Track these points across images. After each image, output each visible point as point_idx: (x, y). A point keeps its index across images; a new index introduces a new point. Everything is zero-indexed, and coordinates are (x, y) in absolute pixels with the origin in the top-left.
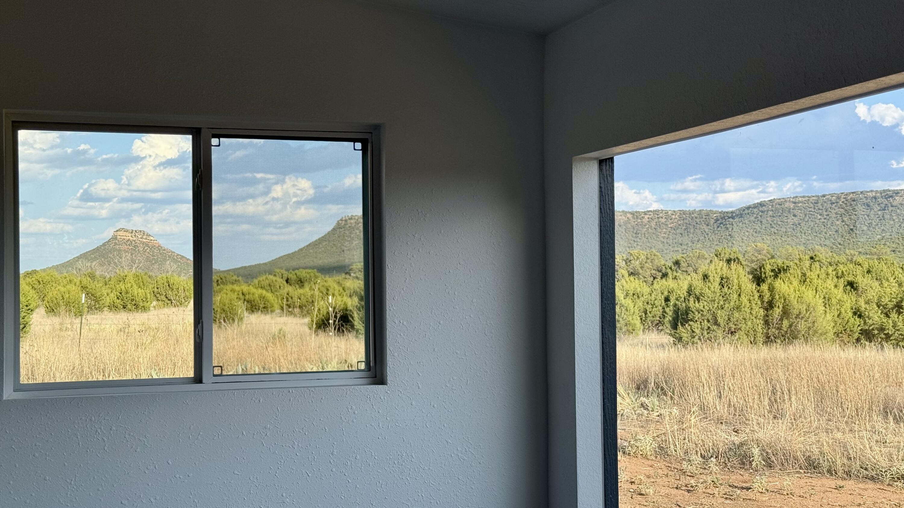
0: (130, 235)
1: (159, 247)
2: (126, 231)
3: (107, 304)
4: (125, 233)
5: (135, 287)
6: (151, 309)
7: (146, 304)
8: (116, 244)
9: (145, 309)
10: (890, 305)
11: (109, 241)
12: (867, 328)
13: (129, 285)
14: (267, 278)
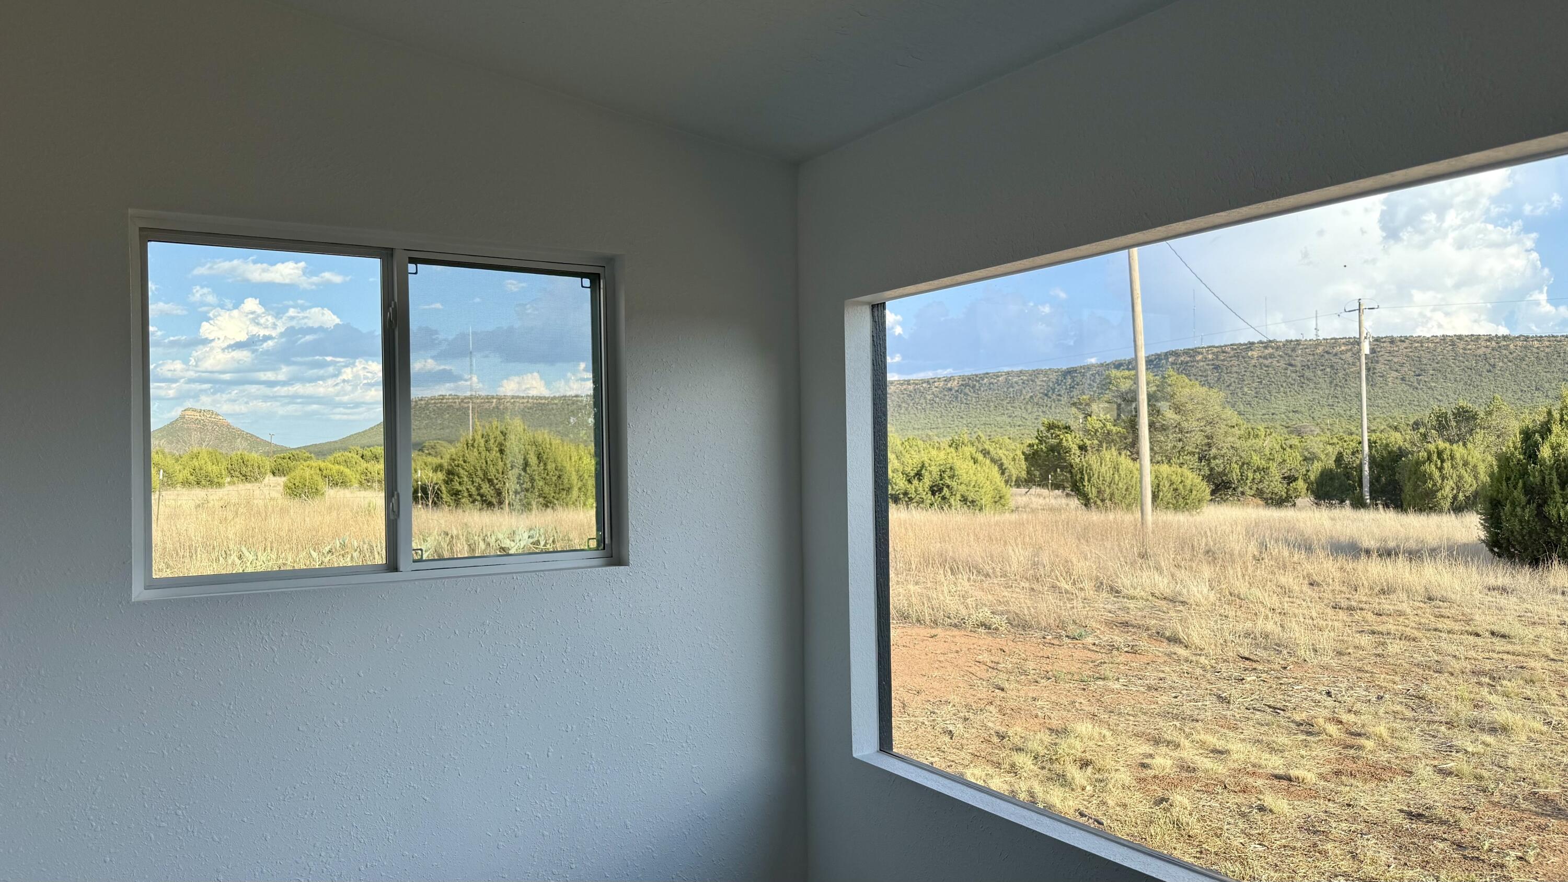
0: (198, 414)
1: (229, 427)
2: (195, 410)
3: (180, 480)
4: (193, 413)
5: (209, 463)
6: (226, 485)
7: (220, 480)
8: (183, 422)
9: (219, 485)
10: (912, 474)
11: (177, 420)
12: (894, 493)
13: (203, 462)
14: (342, 455)
